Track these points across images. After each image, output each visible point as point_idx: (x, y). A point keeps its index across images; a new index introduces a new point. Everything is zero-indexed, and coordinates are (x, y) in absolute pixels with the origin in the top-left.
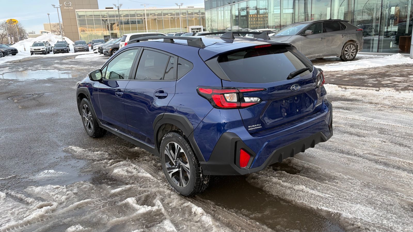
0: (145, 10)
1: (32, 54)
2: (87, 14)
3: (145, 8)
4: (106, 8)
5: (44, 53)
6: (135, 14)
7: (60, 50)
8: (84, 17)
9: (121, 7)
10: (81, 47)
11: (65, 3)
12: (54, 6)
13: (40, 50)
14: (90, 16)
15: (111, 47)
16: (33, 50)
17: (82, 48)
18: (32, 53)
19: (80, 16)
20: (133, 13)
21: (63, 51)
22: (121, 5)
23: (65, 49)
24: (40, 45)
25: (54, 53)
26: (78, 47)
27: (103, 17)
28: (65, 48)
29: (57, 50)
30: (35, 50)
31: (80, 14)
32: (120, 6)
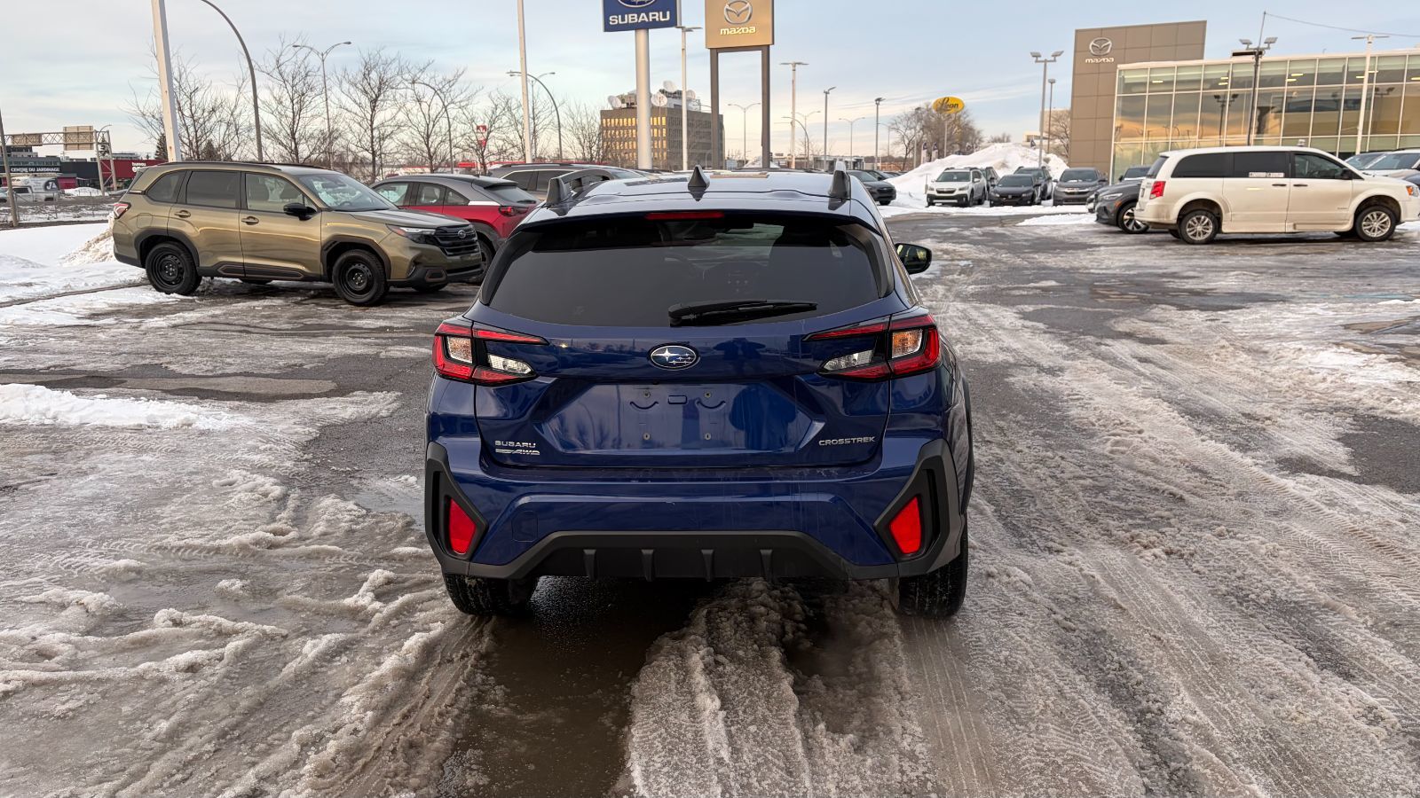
0: (1368, 59)
1: (931, 203)
2: (1156, 78)
3: (1369, 51)
4: (1235, 54)
5: (962, 202)
6: (1341, 74)
7: (1010, 197)
8: (1142, 89)
9: (1268, 48)
10: (1075, 190)
11: (1092, 43)
12: (1036, 56)
13: (952, 192)
14: (1166, 83)
15: (1119, 195)
16: (935, 193)
17: (1080, 193)
18: (931, 200)
19: (1128, 87)
20: (1335, 68)
21: (1017, 200)
22: (1270, 42)
23: (1027, 192)
24: (959, 180)
25: (992, 206)
26: (1066, 190)
27: (1215, 86)
28: (1026, 189)
29: (1001, 197)
30: (939, 192)
31: (1130, 78)
32: (1266, 46)
